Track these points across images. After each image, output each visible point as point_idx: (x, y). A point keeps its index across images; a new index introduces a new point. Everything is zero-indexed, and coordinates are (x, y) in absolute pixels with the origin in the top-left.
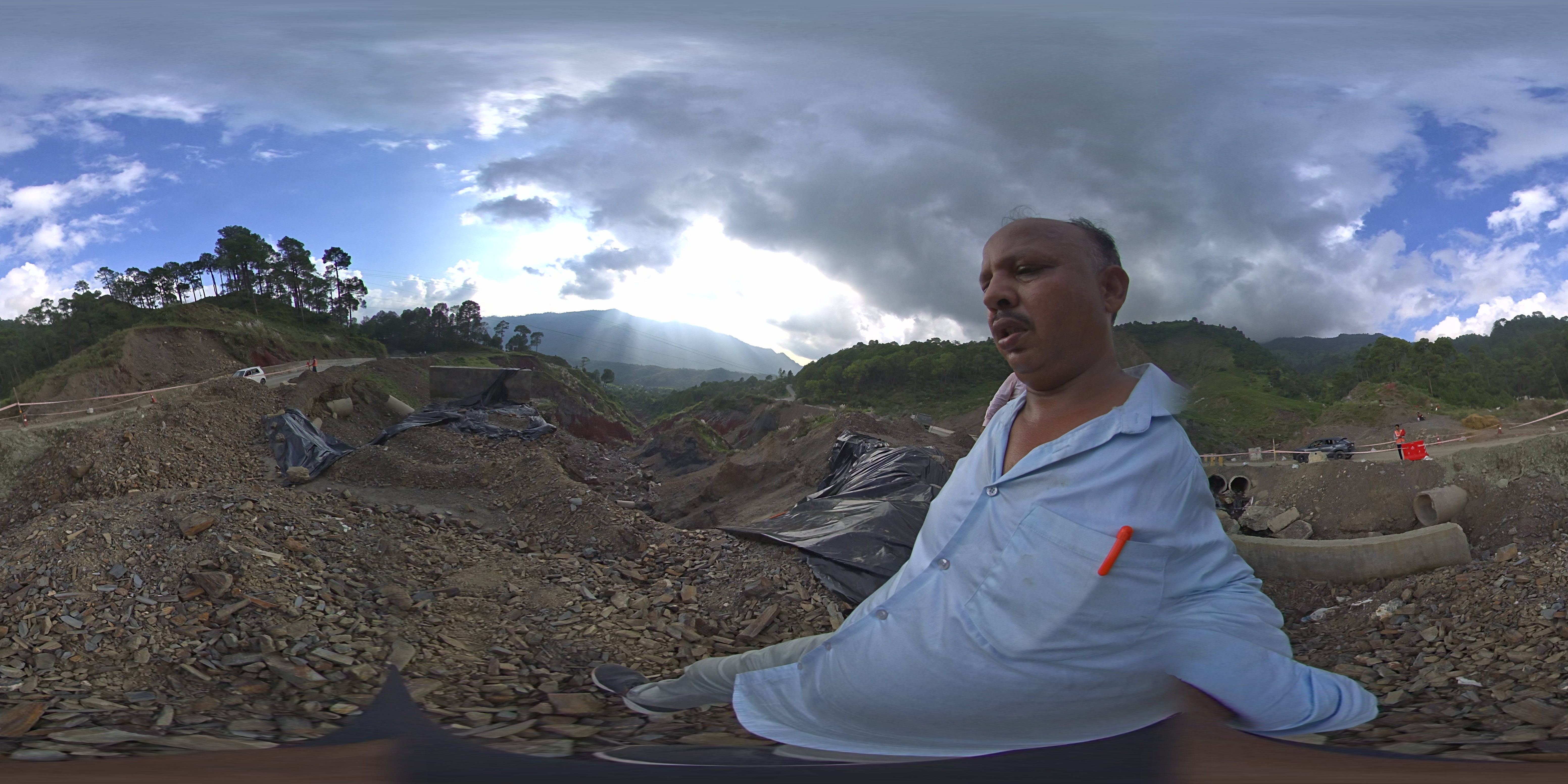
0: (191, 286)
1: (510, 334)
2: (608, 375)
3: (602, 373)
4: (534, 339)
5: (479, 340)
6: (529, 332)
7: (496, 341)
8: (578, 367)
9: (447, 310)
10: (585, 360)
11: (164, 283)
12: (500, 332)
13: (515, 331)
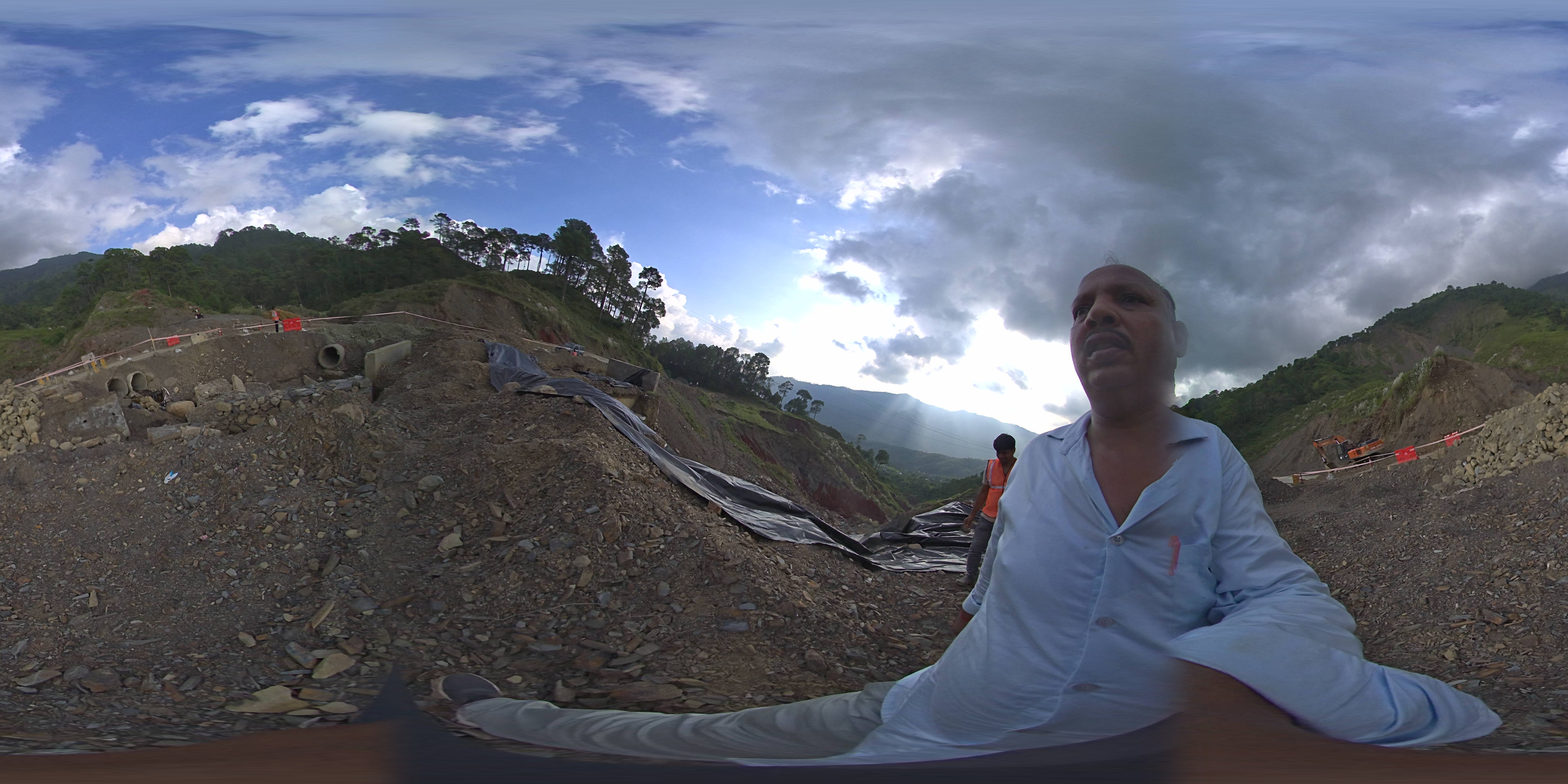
0: (519, 256)
1: (792, 395)
2: (883, 456)
3: (876, 453)
4: (814, 406)
5: (760, 393)
6: (811, 398)
7: (776, 399)
8: (852, 443)
9: (738, 356)
10: (861, 437)
11: (495, 245)
12: (782, 391)
13: (797, 394)
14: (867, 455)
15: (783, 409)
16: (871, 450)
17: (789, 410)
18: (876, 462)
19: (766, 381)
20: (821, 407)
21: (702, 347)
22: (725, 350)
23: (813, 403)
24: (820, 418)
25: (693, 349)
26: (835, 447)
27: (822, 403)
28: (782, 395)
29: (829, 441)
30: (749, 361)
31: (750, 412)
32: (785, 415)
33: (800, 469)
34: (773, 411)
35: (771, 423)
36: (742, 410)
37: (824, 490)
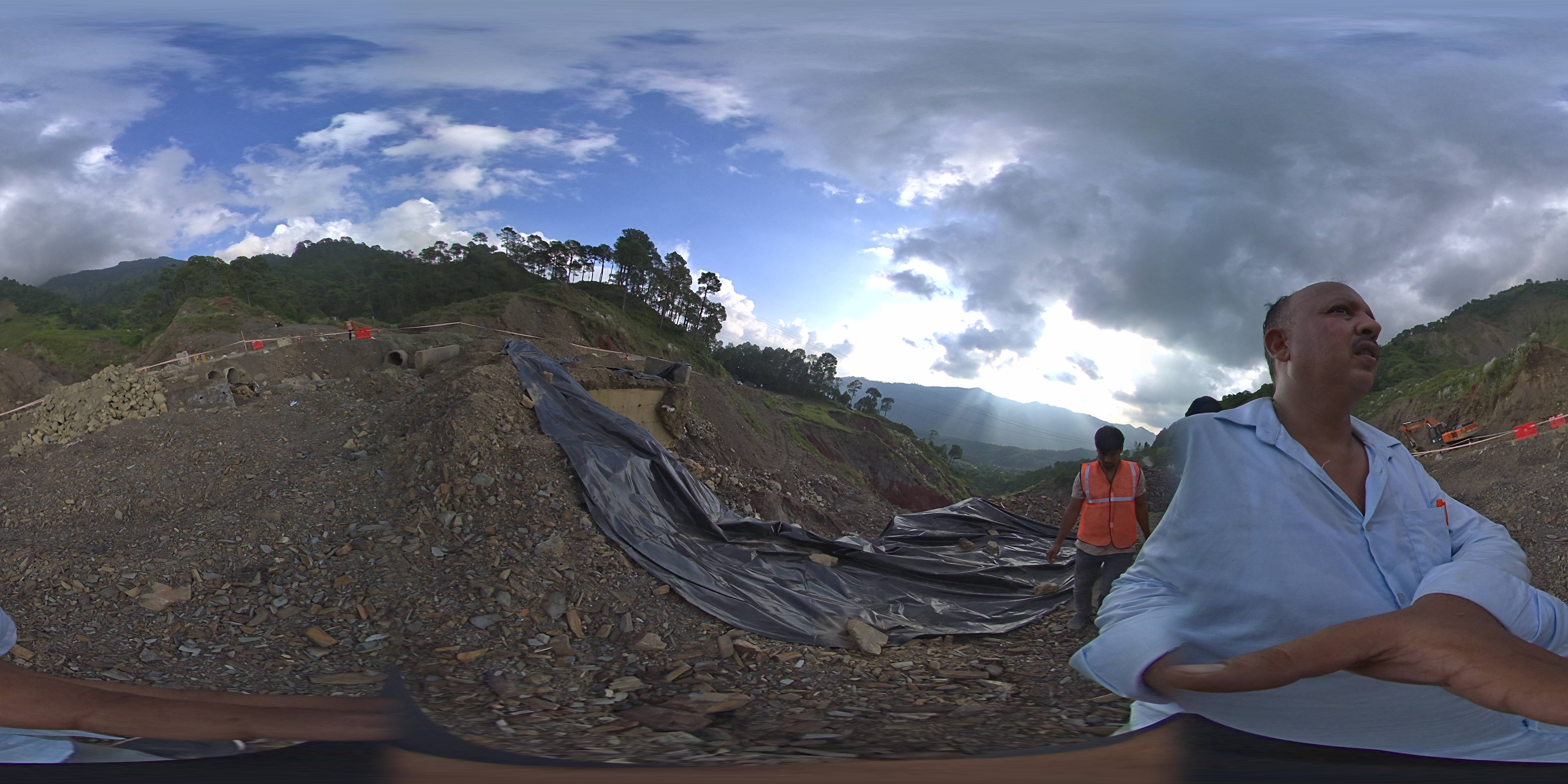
0: (583, 267)
1: (861, 394)
2: (956, 451)
3: (949, 448)
4: (885, 404)
5: (829, 394)
6: (880, 396)
7: (845, 398)
8: (924, 439)
9: (805, 357)
10: (932, 433)
11: (559, 257)
12: (851, 391)
13: (867, 392)
14: (939, 450)
15: (852, 408)
16: (944, 446)
17: (859, 409)
18: (949, 458)
19: (834, 381)
20: (892, 404)
21: (768, 350)
22: (791, 352)
23: (883, 401)
24: (891, 416)
25: (759, 353)
26: (906, 444)
27: (892, 401)
28: (851, 394)
29: (901, 438)
30: (816, 361)
31: (818, 413)
32: (856, 415)
33: (869, 468)
34: (844, 411)
35: (842, 423)
36: (810, 411)
37: (895, 487)
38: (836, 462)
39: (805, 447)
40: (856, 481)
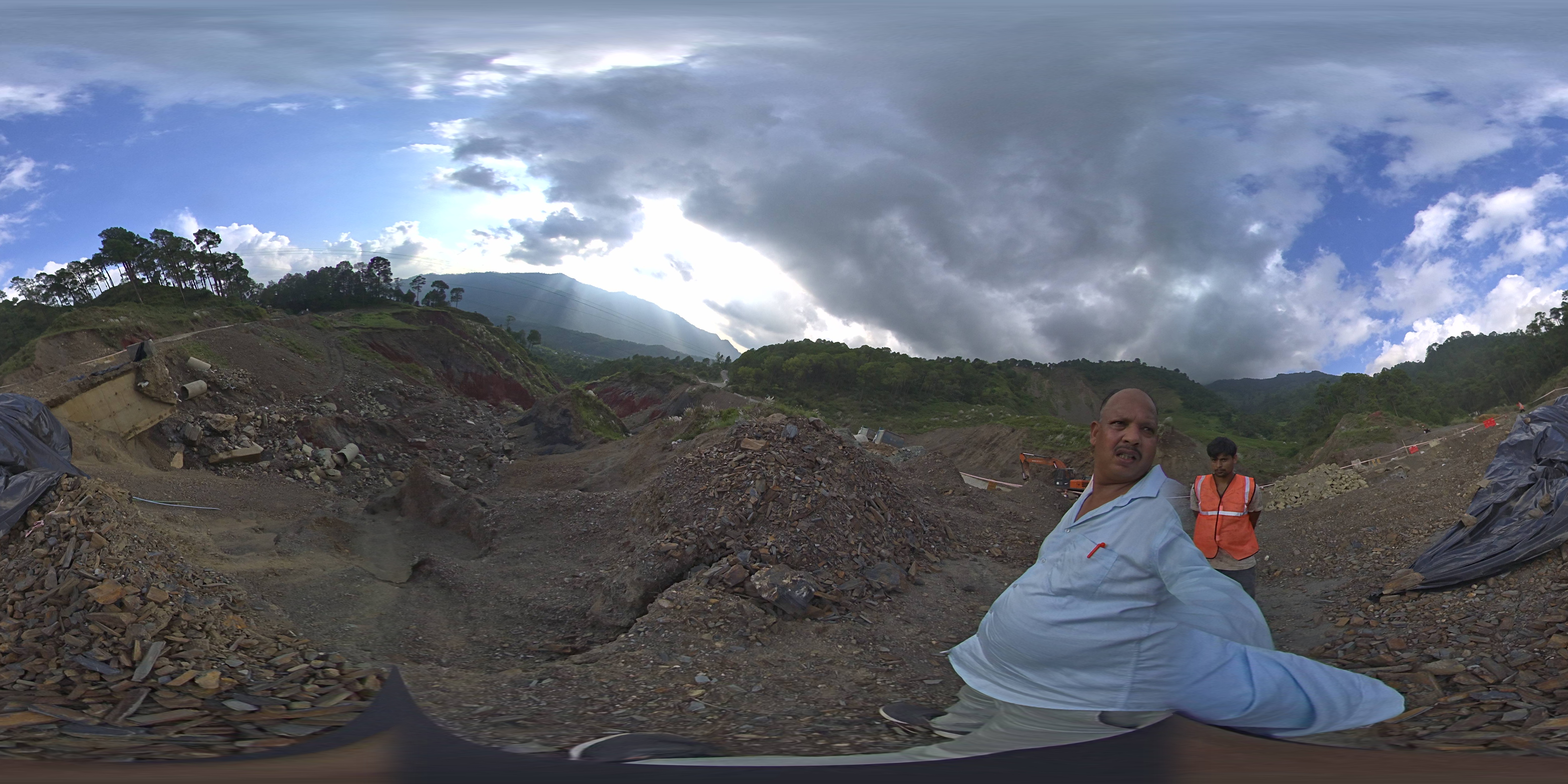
1: (426, 288)
2: (534, 337)
3: (527, 333)
4: (454, 294)
5: (391, 296)
6: (448, 288)
7: (410, 297)
8: (501, 325)
9: (352, 268)
10: (510, 319)
12: (414, 288)
13: (433, 286)
14: (517, 336)
15: (420, 304)
16: (522, 332)
17: (428, 304)
18: (528, 343)
19: (393, 283)
22: (335, 267)
26: (481, 332)
28: (415, 290)
29: (475, 327)
30: (364, 269)
31: (380, 318)
32: (423, 311)
33: (442, 362)
34: (409, 310)
35: (409, 322)
36: (370, 319)
37: (470, 379)
38: (403, 364)
39: (365, 357)
40: (427, 378)
